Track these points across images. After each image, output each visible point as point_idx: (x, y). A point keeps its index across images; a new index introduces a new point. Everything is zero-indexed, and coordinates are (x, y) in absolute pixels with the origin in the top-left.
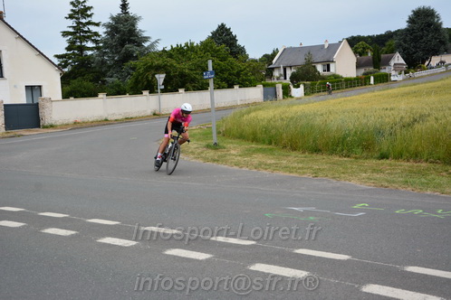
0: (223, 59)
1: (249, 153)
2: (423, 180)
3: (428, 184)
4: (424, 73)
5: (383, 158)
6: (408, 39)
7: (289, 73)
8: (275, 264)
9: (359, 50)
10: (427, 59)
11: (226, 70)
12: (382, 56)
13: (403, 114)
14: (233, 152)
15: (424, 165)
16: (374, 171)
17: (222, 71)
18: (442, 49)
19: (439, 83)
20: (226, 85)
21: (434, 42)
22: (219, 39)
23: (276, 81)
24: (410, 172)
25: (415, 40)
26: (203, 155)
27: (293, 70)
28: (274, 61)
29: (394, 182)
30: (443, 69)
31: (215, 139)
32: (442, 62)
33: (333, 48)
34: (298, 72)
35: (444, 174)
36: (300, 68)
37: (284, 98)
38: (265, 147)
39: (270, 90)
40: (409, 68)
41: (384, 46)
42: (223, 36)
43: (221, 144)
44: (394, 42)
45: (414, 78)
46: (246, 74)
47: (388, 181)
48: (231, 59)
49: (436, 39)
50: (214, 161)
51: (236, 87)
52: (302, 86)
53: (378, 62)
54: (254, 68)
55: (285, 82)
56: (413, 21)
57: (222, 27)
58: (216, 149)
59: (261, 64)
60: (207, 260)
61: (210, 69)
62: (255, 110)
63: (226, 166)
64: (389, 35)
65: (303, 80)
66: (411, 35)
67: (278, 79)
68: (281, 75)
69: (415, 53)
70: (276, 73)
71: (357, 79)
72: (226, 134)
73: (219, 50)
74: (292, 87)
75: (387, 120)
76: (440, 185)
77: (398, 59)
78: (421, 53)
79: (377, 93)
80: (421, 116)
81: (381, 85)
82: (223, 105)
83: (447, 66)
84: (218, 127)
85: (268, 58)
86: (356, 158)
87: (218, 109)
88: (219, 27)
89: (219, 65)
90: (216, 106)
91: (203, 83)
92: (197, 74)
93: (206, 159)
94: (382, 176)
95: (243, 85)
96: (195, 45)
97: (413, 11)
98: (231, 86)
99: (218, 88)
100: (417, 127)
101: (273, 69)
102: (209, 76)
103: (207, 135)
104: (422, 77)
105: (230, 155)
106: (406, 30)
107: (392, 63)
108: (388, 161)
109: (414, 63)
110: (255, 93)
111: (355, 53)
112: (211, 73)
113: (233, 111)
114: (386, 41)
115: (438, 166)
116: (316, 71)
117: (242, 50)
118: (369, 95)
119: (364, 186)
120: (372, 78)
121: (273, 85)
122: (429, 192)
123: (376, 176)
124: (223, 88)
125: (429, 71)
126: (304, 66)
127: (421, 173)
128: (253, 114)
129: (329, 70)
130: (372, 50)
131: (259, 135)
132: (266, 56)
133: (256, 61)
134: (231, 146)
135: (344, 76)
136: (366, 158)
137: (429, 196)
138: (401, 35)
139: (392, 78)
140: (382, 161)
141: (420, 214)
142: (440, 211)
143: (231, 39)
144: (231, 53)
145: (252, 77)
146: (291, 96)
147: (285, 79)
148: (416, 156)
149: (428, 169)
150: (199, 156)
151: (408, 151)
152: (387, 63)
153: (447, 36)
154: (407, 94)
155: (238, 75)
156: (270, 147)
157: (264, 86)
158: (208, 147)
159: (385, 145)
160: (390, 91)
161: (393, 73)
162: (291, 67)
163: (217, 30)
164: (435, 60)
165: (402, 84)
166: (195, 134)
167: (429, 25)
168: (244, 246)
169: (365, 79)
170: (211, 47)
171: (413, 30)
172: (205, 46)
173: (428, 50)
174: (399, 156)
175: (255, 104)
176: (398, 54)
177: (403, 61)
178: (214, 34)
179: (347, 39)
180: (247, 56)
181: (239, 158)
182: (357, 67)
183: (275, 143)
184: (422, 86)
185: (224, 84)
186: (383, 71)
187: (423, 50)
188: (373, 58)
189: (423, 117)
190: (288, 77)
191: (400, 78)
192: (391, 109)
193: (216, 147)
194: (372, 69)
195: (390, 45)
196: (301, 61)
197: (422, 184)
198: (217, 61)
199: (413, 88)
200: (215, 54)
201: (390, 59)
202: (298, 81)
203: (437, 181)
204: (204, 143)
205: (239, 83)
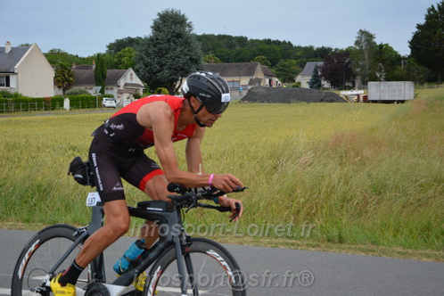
10: (177, 80)
12: (109, 72)
21: (183, 59)
25: (161, 53)
49: (186, 55)
53: (102, 79)
56: (158, 27)
66: (155, 46)
69: (159, 71)
71: (40, 100)
77: (131, 78)
78: (166, 73)
97: (159, 14)
106: (151, 39)
107: (122, 82)
129: (8, 84)
152: (114, 82)
167: (179, 36)
171: (157, 39)
173: (175, 69)
176: (131, 71)
177: (138, 81)
186: (109, 92)
187: (170, 69)
188: (95, 73)
201: (118, 77)
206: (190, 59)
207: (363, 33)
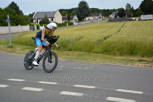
0: (14, 15)
1: (24, 49)
2: (82, 58)
3: (83, 59)
4: (84, 23)
5: (70, 51)
6: (78, 11)
7: (39, 21)
8: (31, 87)
9: (63, 14)
10: (85, 18)
11: (15, 19)
12: (71, 16)
13: (76, 36)
14: (18, 49)
15: (83, 53)
16: (67, 55)
17: (14, 19)
18: (89, 15)
19: (88, 26)
20: (15, 25)
21: (86, 13)
22: (12, 7)
23: (34, 24)
24: (78, 55)
25: (81, 11)
26: (6, 50)
27: (40, 20)
28: (33, 16)
29: (73, 58)
30: (89, 22)
31: (11, 44)
32: (89, 19)
33: (54, 13)
34: (42, 21)
35: (89, 55)
36: (43, 19)
37: (37, 30)
38: (30, 47)
39: (32, 27)
40: (79, 21)
41: (71, 13)
42: (13, 6)
43: (13, 46)
44: (74, 12)
45: (81, 24)
46: (23, 21)
47: (71, 58)
48: (17, 15)
50: (11, 52)
51: (19, 25)
52: (44, 26)
53: (69, 18)
54: (26, 19)
55: (37, 24)
56: (80, 5)
57: (13, 3)
58: (11, 48)
59: (29, 17)
60: (6, 87)
61: (8, 18)
62: (26, 34)
63: (15, 54)
64: (73, 9)
65: (44, 24)
66: (79, 10)
67: (35, 23)
68: (36, 22)
69: (81, 16)
70: (34, 21)
71: (63, 24)
72: (15, 42)
73: (12, 11)
74: (40, 26)
75: (71, 38)
76: (87, 59)
77: (76, 18)
78: (83, 16)
79: (69, 29)
80: (82, 37)
81: (71, 26)
82: (14, 32)
83: (91, 21)
84: (12, 40)
85: (31, 15)
86: (61, 51)
87: (12, 33)
88: (12, 3)
89: (12, 17)
90: (11, 32)
91: (6, 24)
92: (3, 20)
93: (7, 52)
94: (69, 56)
95: (22, 25)
96: (2, 9)
97: (80, 2)
98: (17, 25)
99: (12, 26)
100: (81, 40)
101: (33, 19)
102: (8, 21)
103: (8, 43)
104: (83, 24)
105: (17, 50)
106: (78, 8)
107: (74, 19)
108: (71, 52)
109: (81, 19)
110: (27, 28)
111: (62, 15)
112: (9, 20)
113: (18, 34)
114: (72, 11)
115: (87, 53)
116: (48, 20)
117: (21, 12)
118: (66, 29)
119: (63, 60)
120: (67, 24)
121: (33, 25)
122: (83, 61)
123: (67, 56)
124: (14, 25)
125: (85, 22)
126: (44, 19)
127: (82, 55)
128: (26, 35)
129: (53, 20)
130: (67, 14)
131: (28, 43)
132: (30, 14)
133: (27, 16)
134: (17, 47)
135: (58, 23)
136: (65, 51)
137: (84, 62)
138: (76, 10)
139: (74, 24)
140: (70, 52)
141: (80, 68)
142: (86, 67)
143: (17, 8)
144: (17, 13)
145: (25, 22)
146: (40, 29)
147: (38, 23)
148: (80, 50)
149: (84, 54)
150: (4, 50)
151: (78, 48)
152: (72, 19)
153: (91, 11)
154: (79, 29)
155: (20, 21)
156: (32, 47)
157: (30, 25)
158: (8, 47)
159: (70, 46)
160: (73, 28)
161: (74, 22)
162: (39, 19)
163: (11, 4)
164: (87, 19)
165: (77, 26)
166: (3, 42)
167: (85, 7)
168: (20, 81)
169: (65, 24)
170: (9, 10)
171: (80, 8)
172: (6, 9)
173: (85, 15)
174: (75, 50)
175: (26, 32)
176: (76, 16)
177: (77, 18)
178: (10, 5)
179: (59, 10)
180: (23, 14)
181: (20, 51)
182: (62, 20)
183: (34, 46)
184: (83, 27)
185: (15, 24)
186: (71, 21)
188: (68, 17)
189: (83, 37)
190: (39, 22)
191: (76, 24)
192: (73, 34)
193: (11, 47)
194: (67, 21)
195: (73, 13)
196: (43, 17)
197: (82, 59)
198: (11, 15)
199: (80, 27)
200: (11, 13)
201: (73, 18)
202: (42, 24)
203: (86, 58)
204: (7, 46)
205: (20, 24)
206: (88, 12)
207: (128, 4)
